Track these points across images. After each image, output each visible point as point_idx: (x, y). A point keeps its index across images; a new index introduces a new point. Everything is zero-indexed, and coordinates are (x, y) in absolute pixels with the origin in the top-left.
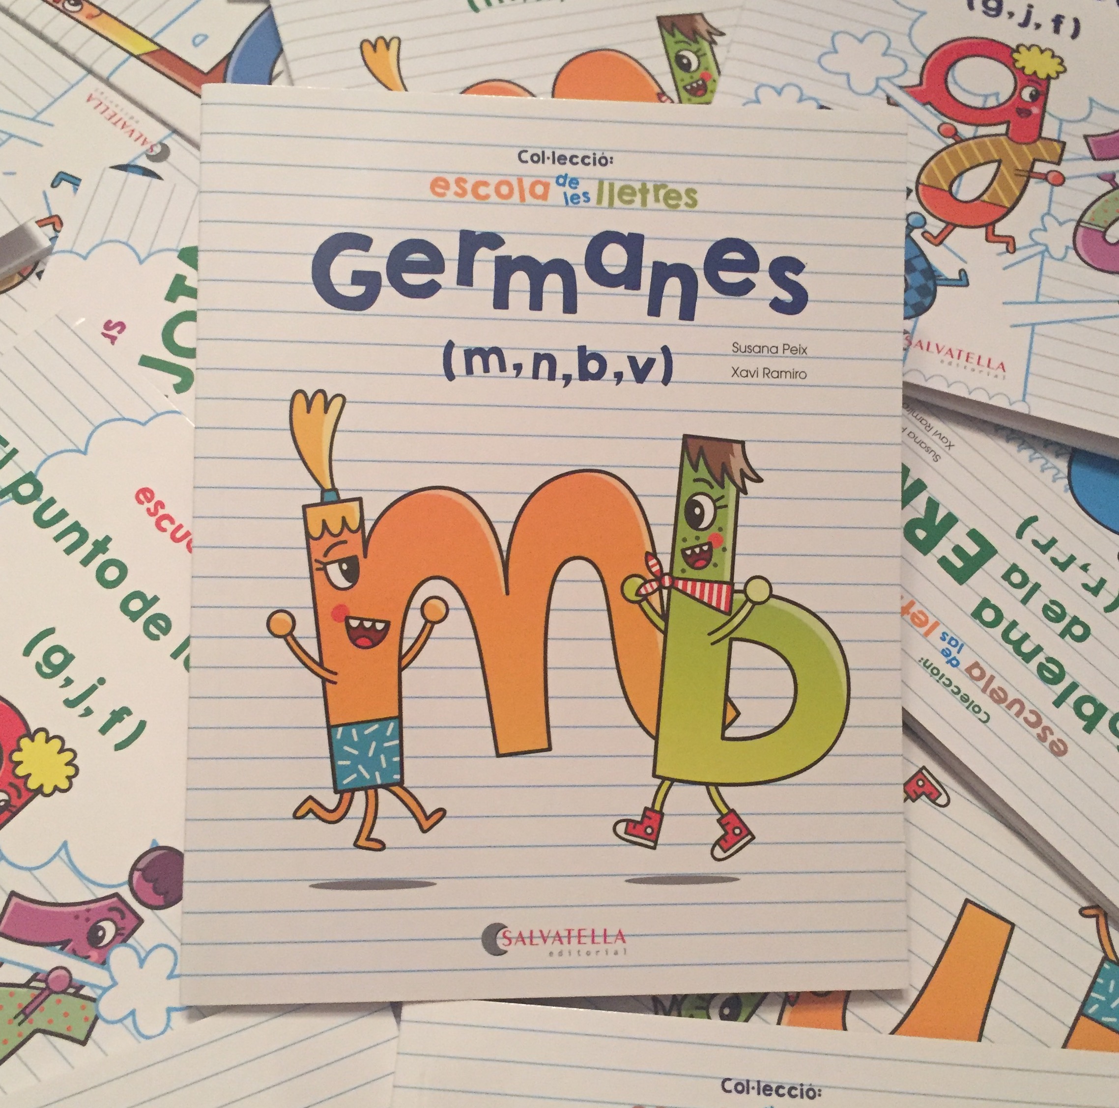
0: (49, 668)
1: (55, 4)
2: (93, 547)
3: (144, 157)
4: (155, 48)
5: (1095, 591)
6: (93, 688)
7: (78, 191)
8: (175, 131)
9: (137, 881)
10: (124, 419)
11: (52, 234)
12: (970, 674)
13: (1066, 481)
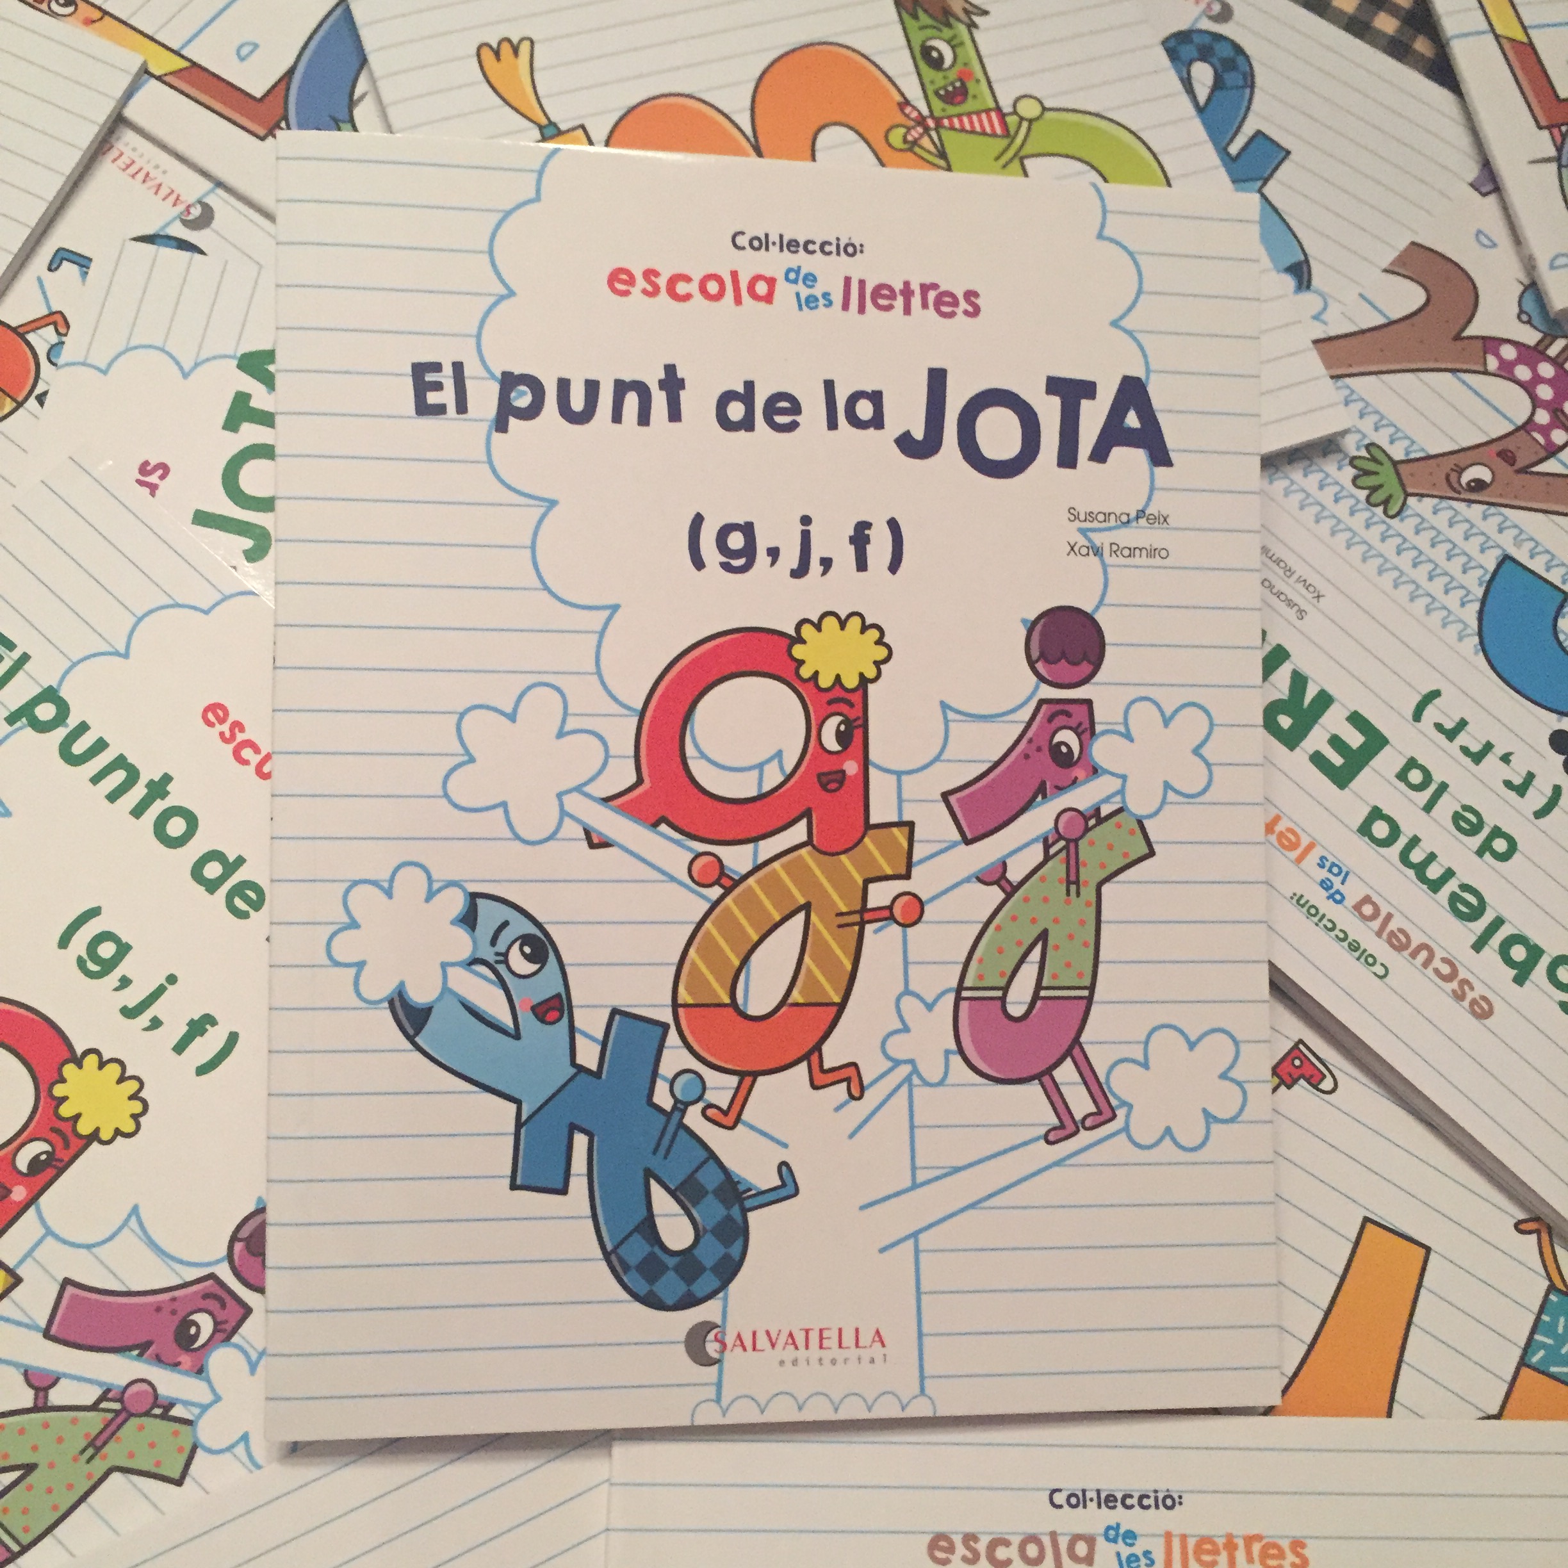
0: (96, 964)
1: (36, 4)
2: (146, 791)
3: (178, 223)
4: (185, 64)
5: (1521, 790)
6: (160, 991)
7: (89, 277)
8: (219, 184)
9: (240, 1257)
10: (177, 605)
11: (54, 339)
12: (1361, 914)
13: (1476, 639)
